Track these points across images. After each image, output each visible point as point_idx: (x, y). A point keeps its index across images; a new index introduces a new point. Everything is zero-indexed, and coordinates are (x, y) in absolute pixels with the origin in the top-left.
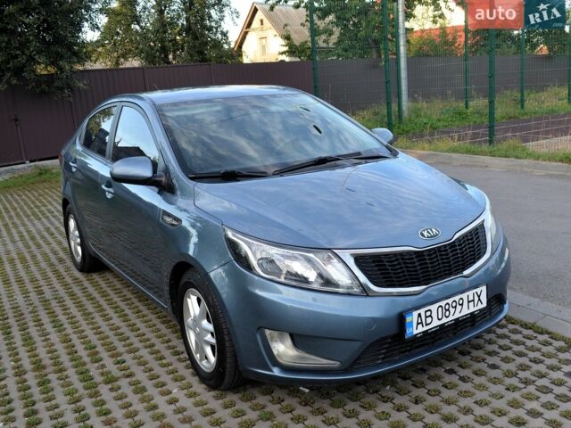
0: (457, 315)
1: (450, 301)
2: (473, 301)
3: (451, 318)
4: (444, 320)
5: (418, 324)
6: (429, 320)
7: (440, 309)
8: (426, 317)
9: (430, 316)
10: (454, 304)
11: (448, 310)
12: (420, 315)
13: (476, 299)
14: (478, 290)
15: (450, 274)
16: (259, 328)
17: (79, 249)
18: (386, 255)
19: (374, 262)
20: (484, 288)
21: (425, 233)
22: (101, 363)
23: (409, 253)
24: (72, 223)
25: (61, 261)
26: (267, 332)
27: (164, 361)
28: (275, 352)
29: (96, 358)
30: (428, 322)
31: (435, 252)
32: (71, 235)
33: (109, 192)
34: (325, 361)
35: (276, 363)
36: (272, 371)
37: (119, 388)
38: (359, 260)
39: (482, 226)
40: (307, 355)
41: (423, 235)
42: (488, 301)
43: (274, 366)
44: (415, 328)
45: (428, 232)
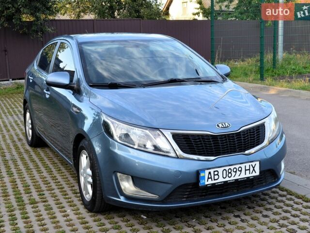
0: (237, 177)
1: (232, 167)
2: (249, 170)
3: (232, 178)
4: (227, 179)
5: (208, 178)
6: (216, 177)
7: (225, 171)
8: (214, 175)
9: (217, 175)
10: (235, 170)
11: (231, 173)
12: (210, 173)
13: (252, 169)
14: (253, 164)
15: (235, 152)
16: (115, 172)
17: (30, 131)
18: (193, 135)
19: (184, 138)
20: (258, 163)
21: (220, 125)
22: (30, 194)
23: (207, 135)
24: (28, 115)
25: (20, 140)
26: (119, 174)
27: (67, 196)
28: (123, 187)
29: (28, 191)
30: (215, 178)
31: (225, 137)
32: (27, 123)
33: (48, 94)
34: (150, 195)
35: (123, 194)
36: (120, 198)
37: (38, 207)
38: (176, 137)
39: (263, 125)
40: (141, 191)
41: (218, 126)
42: (260, 172)
43: (122, 195)
44: (206, 181)
45: (222, 125)
